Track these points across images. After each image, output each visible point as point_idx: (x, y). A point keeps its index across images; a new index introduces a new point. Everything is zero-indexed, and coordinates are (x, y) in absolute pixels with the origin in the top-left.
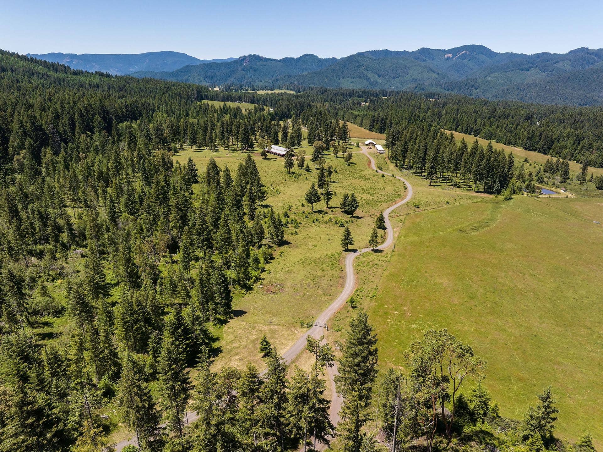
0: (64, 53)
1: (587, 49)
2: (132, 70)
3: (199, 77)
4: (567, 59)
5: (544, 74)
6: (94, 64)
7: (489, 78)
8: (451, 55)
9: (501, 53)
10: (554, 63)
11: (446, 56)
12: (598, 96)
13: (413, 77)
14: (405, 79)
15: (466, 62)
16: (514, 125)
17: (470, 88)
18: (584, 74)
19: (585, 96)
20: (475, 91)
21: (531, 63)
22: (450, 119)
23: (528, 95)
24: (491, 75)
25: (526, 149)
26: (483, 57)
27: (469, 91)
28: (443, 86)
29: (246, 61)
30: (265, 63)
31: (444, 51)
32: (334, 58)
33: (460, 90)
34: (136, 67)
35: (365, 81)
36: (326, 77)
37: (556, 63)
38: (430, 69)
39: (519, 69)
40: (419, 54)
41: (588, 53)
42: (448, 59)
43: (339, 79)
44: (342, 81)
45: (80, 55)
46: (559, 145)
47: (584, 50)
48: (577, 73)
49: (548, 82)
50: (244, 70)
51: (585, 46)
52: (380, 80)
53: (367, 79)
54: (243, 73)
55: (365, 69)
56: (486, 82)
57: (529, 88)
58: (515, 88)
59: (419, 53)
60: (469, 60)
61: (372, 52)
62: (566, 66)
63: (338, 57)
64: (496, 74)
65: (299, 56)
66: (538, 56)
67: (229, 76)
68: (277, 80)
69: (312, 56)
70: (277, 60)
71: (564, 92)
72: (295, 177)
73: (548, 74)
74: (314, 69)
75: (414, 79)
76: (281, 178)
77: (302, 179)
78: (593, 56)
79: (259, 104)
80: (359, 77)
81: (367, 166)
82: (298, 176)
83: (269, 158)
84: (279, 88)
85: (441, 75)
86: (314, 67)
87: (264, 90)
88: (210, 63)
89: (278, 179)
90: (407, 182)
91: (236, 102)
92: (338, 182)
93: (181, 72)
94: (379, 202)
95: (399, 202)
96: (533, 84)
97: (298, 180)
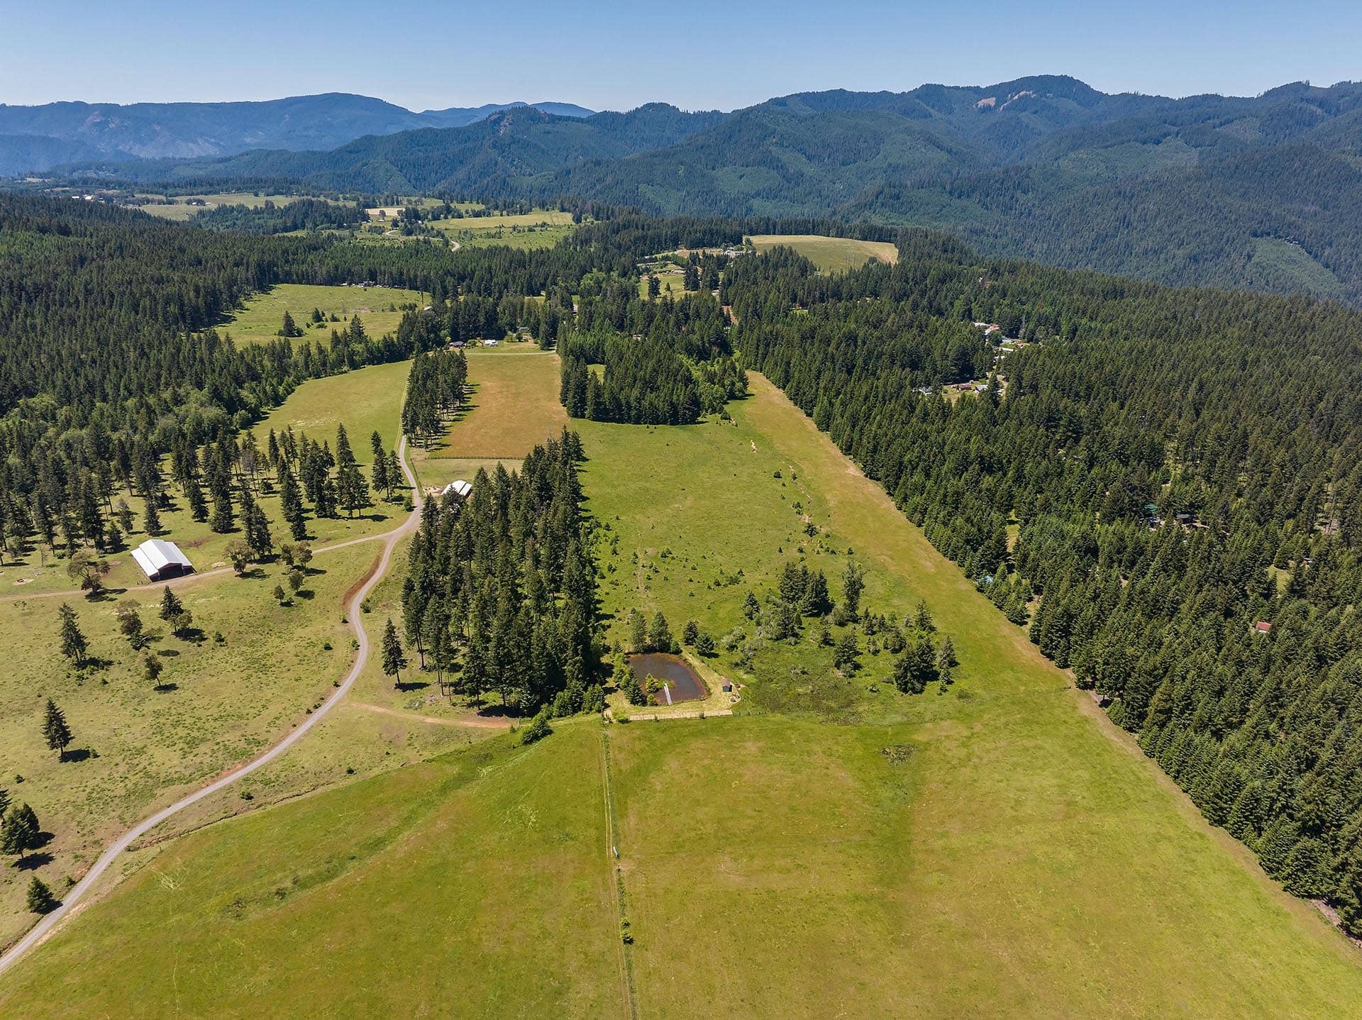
0: (90, 102)
1: (1307, 86)
2: (248, 140)
3: (389, 166)
4: (1252, 115)
5: (1195, 153)
6: (158, 128)
7: (1063, 164)
8: (992, 101)
9: (1110, 94)
10: (1221, 125)
11: (981, 104)
12: (1299, 213)
13: (889, 160)
14: (871, 164)
15: (1025, 117)
17: (1011, 191)
18: (1273, 157)
19: (1268, 214)
20: (1023, 198)
21: (1170, 124)
23: (1139, 209)
24: (1072, 155)
25: (866, 475)
26: (1070, 104)
27: (1007, 198)
28: (948, 188)
29: (505, 122)
30: (549, 127)
31: (977, 90)
32: (715, 112)
33: (988, 195)
34: (260, 133)
35: (773, 173)
36: (682, 163)
37: (1227, 122)
38: (932, 141)
39: (1136, 140)
40: (917, 101)
41: (1302, 100)
42: (987, 109)
43: (713, 169)
44: (718, 173)
45: (127, 107)
47: (1299, 89)
49: (1188, 179)
50: (495, 147)
51: (1304, 79)
52: (810, 170)
53: (779, 167)
54: (494, 154)
55: (776, 143)
56: (1054, 174)
57: (1144, 193)
58: (1112, 191)
59: (918, 97)
60: (1035, 112)
61: (806, 98)
62: (1247, 132)
63: (726, 109)
64: (1082, 153)
65: (632, 108)
66: (1193, 102)
67: (461, 162)
68: (568, 172)
69: (663, 106)
71: (1220, 204)
72: (81, 677)
73: (1201, 153)
74: (668, 139)
75: (890, 165)
76: (38, 685)
77: (93, 683)
78: (1313, 108)
79: (413, 287)
80: (759, 164)
81: (339, 601)
82: (92, 674)
83: (106, 591)
84: (543, 206)
85: (956, 154)
86: (668, 133)
87: (505, 213)
88: (419, 131)
89: (28, 690)
90: (359, 671)
91: (360, 286)
92: (181, 686)
93: (351, 152)
94: (168, 782)
95: (221, 779)
96: (1154, 182)
97: (79, 689)
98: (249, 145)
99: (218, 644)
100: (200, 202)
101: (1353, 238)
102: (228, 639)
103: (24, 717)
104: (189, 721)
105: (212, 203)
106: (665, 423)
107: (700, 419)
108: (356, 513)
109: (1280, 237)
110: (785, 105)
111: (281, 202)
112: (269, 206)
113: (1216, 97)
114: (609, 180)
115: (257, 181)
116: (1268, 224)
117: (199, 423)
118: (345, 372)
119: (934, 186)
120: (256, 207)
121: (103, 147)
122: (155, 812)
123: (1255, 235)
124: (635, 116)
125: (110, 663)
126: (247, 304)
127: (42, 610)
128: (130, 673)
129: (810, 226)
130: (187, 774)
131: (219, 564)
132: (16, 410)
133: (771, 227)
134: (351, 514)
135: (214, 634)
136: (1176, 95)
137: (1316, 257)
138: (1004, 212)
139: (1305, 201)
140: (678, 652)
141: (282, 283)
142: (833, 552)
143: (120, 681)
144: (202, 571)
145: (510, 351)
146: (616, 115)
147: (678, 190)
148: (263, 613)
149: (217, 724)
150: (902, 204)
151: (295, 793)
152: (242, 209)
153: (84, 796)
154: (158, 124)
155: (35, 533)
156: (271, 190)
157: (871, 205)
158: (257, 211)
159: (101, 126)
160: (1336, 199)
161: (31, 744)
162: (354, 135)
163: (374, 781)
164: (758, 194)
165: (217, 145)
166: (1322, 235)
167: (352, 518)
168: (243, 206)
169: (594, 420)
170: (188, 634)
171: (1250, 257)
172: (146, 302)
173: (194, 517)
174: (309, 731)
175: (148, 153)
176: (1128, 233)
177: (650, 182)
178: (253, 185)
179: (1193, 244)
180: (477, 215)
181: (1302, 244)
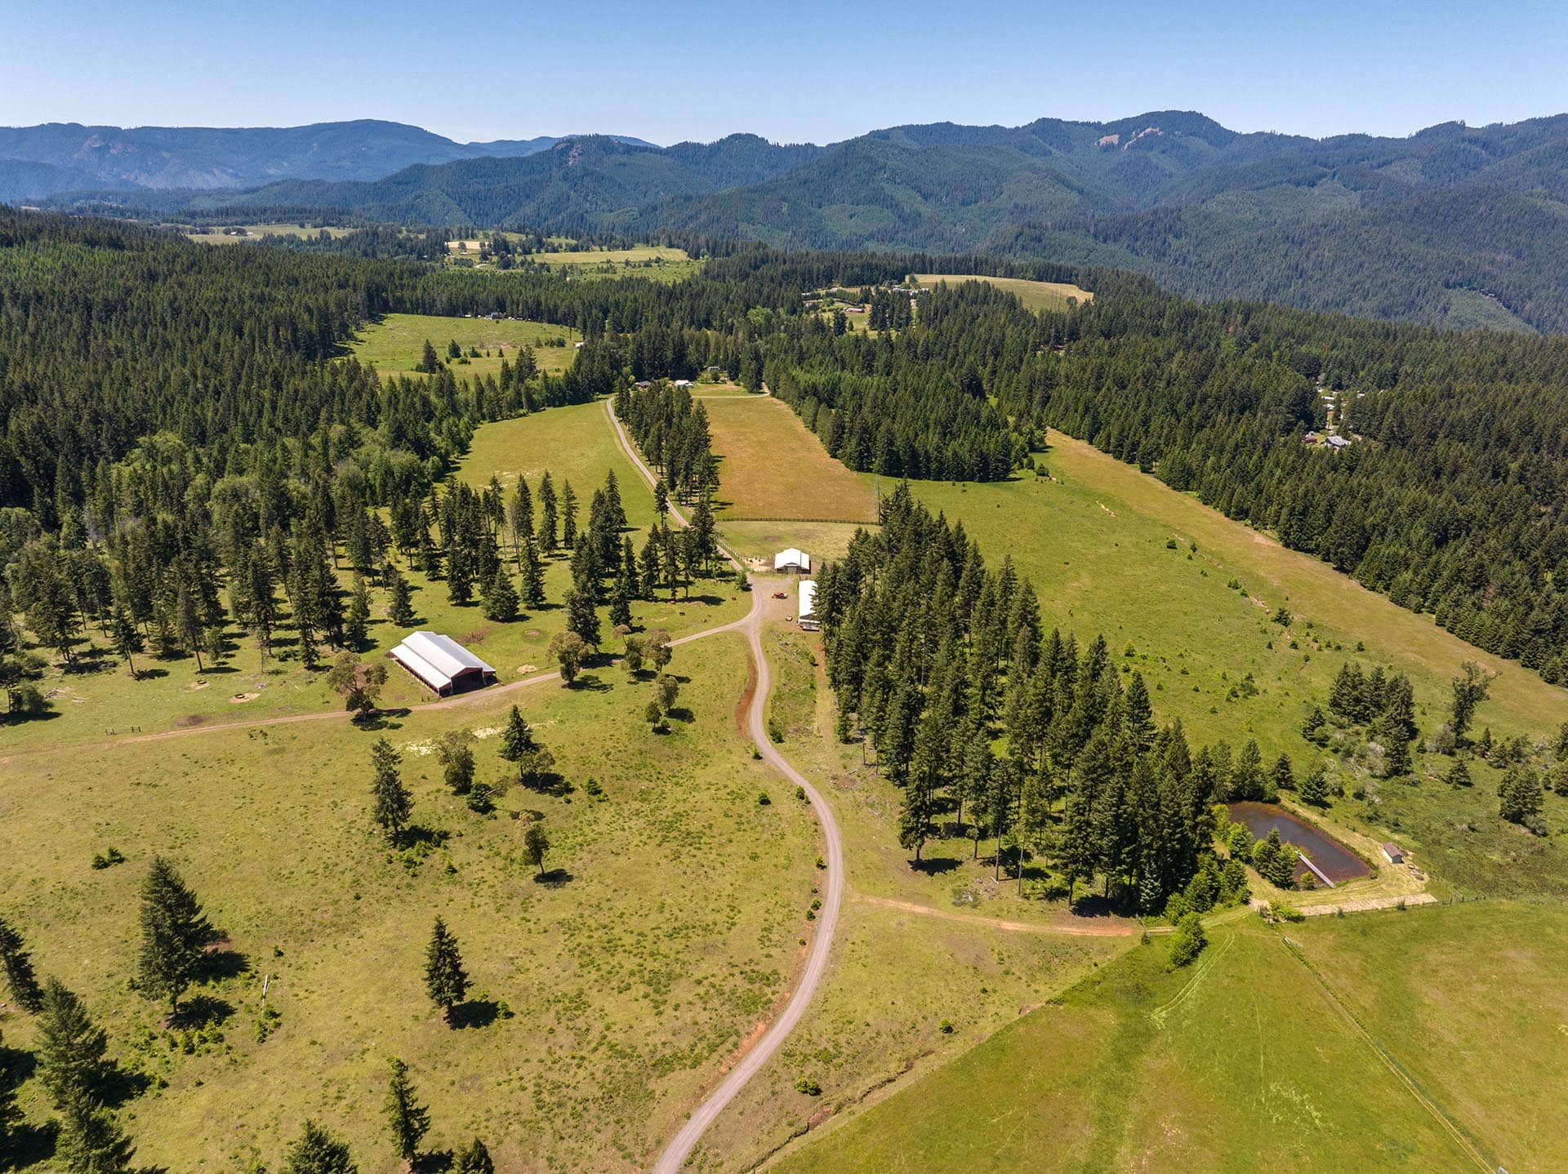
0: (86, 124)
1: (1462, 126)
2: (271, 172)
3: (445, 198)
4: (1412, 156)
5: (1355, 197)
6: (166, 155)
7: (1212, 206)
8: (1115, 139)
9: (1244, 133)
10: (1379, 166)
11: (1103, 141)
12: (1492, 262)
13: (1015, 200)
14: (995, 204)
15: (1153, 156)
16: (1255, 457)
17: (1163, 235)
18: (1455, 199)
19: (1460, 263)
20: (1175, 243)
21: (1321, 164)
22: (1077, 399)
23: (1313, 256)
24: (1220, 197)
25: (1287, 546)
26: (1200, 144)
27: (1159, 244)
29: (574, 152)
30: (623, 159)
31: (1097, 126)
32: (809, 145)
33: (1137, 240)
34: (285, 164)
35: (887, 212)
36: (784, 199)
37: (1384, 164)
38: (1060, 180)
39: (1288, 181)
40: (1033, 136)
41: (1464, 140)
42: (1109, 148)
43: (820, 206)
44: (826, 211)
45: (130, 130)
46: (1385, 551)
47: (1454, 129)
48: (1437, 198)
49: (1364, 223)
50: (565, 179)
51: (1457, 119)
52: (927, 210)
53: (894, 206)
54: (565, 186)
55: (888, 179)
56: (1205, 218)
57: (1315, 239)
58: (1279, 236)
59: (1033, 133)
60: (1163, 152)
61: (908, 130)
62: (1408, 174)
63: (821, 143)
64: (1231, 195)
65: (716, 139)
66: (1340, 142)
67: (528, 196)
68: (655, 209)
69: (751, 138)
70: (657, 151)
71: (1404, 251)
72: (410, 863)
73: (1363, 197)
74: (758, 174)
75: (1016, 206)
76: (348, 877)
77: (434, 872)
78: (1476, 149)
79: (552, 320)
80: (871, 202)
81: (731, 723)
82: (425, 855)
83: (379, 713)
84: (648, 241)
85: (1088, 194)
86: (758, 168)
87: (605, 248)
88: (476, 160)
89: (334, 886)
90: (838, 844)
91: (488, 318)
92: (574, 873)
93: (399, 183)
94: (663, 1066)
95: (747, 1052)
96: (1325, 226)
97: (414, 882)
98: (274, 176)
99: (595, 798)
100: (241, 232)
101: (1556, 290)
102: (605, 788)
103: (346, 938)
104: (629, 940)
105: (254, 234)
106: (972, 479)
107: (1012, 476)
108: (681, 592)
109: (1475, 289)
110: (888, 138)
111: (336, 233)
112: (325, 237)
113: (1363, 137)
114: (703, 217)
115: (301, 211)
116: (1460, 273)
117: (389, 472)
118: (524, 415)
119: (1078, 228)
120: (310, 237)
121: (103, 175)
122: (673, 1128)
123: (1448, 286)
124: (719, 148)
125: (445, 835)
126: (360, 336)
127: (294, 745)
128: (484, 853)
129: (972, 264)
130: (684, 1045)
131: (530, 668)
132: (137, 451)
133: (928, 265)
134: (674, 594)
135: (585, 782)
136: (1317, 135)
137: (1515, 311)
138: (1157, 259)
139: (1496, 249)
140: (1276, 801)
141: (391, 312)
142: (1339, 648)
143: (474, 867)
144: (510, 679)
145: (713, 393)
146: (699, 146)
147: (783, 230)
148: (637, 745)
149: (678, 943)
150: (1045, 248)
151: (883, 1076)
152: (292, 239)
153: (527, 1098)
154: (168, 151)
155: (227, 623)
156: (319, 220)
157: (1011, 248)
158: (310, 242)
159: (102, 151)
160: (1530, 247)
161: (385, 991)
162: (394, 167)
163: (998, 1045)
164: (871, 236)
165: (236, 176)
166: (1520, 287)
167: (676, 601)
168: (294, 236)
169: (885, 474)
170: (544, 782)
171: (1446, 310)
172: (248, 325)
173: (451, 599)
174: (834, 956)
175: (157, 182)
176: (1303, 283)
177: (751, 221)
178: (298, 215)
179: (1381, 296)
180: (574, 249)
181: (1499, 296)
